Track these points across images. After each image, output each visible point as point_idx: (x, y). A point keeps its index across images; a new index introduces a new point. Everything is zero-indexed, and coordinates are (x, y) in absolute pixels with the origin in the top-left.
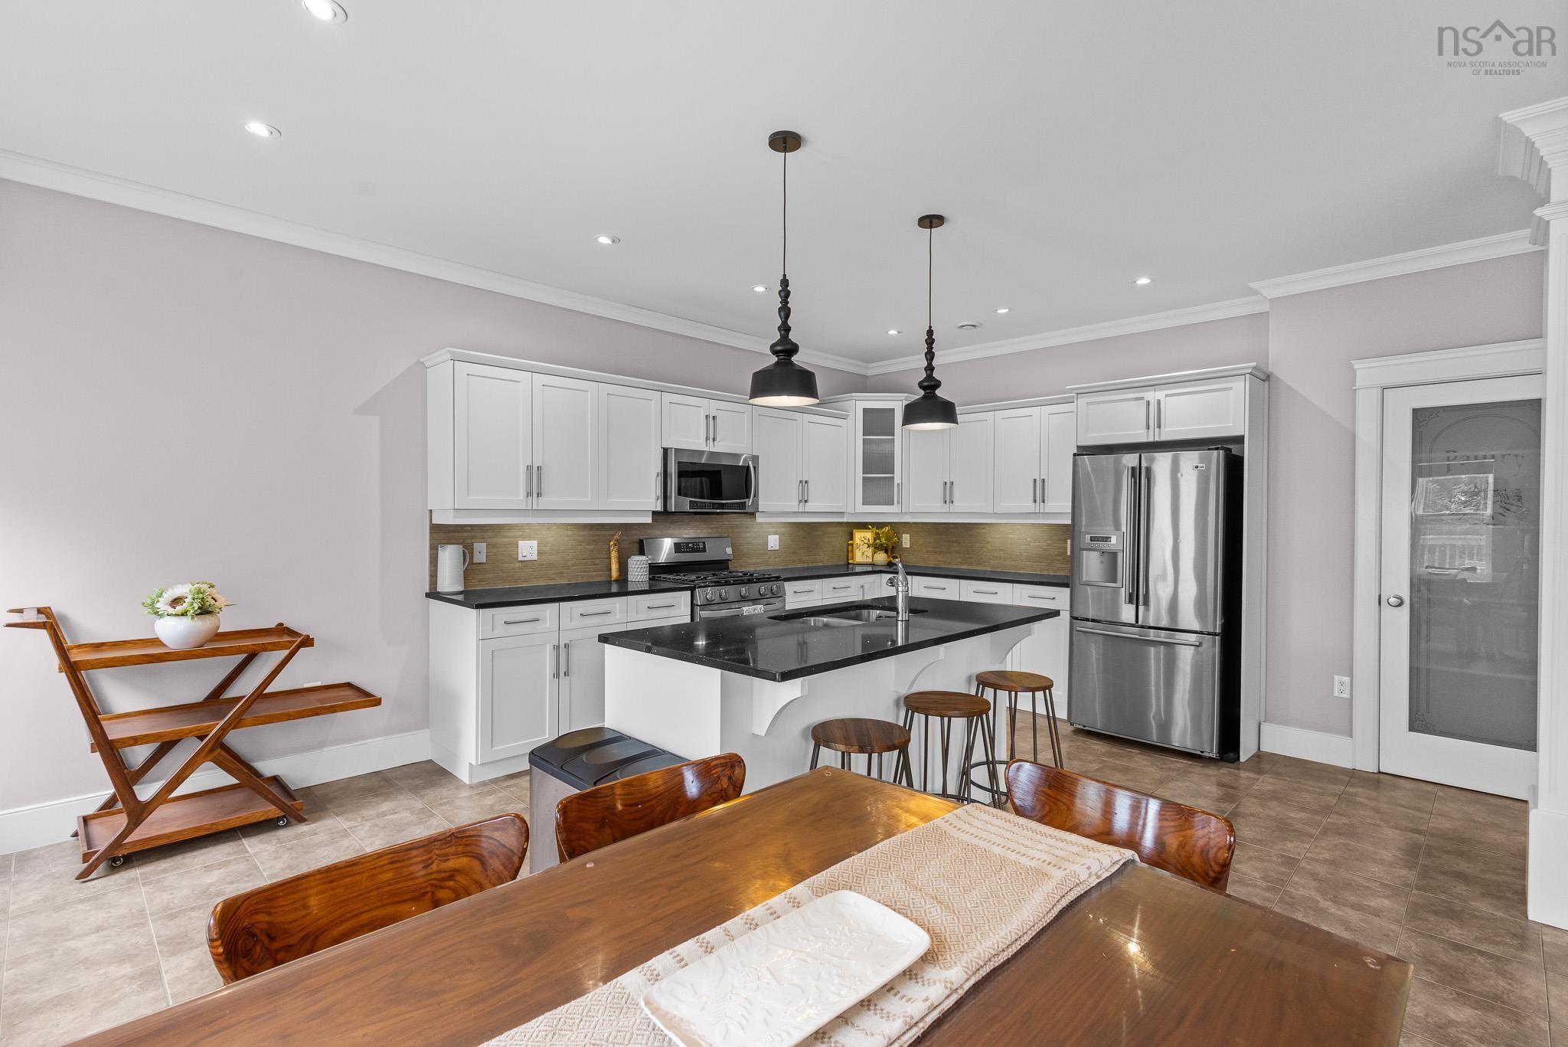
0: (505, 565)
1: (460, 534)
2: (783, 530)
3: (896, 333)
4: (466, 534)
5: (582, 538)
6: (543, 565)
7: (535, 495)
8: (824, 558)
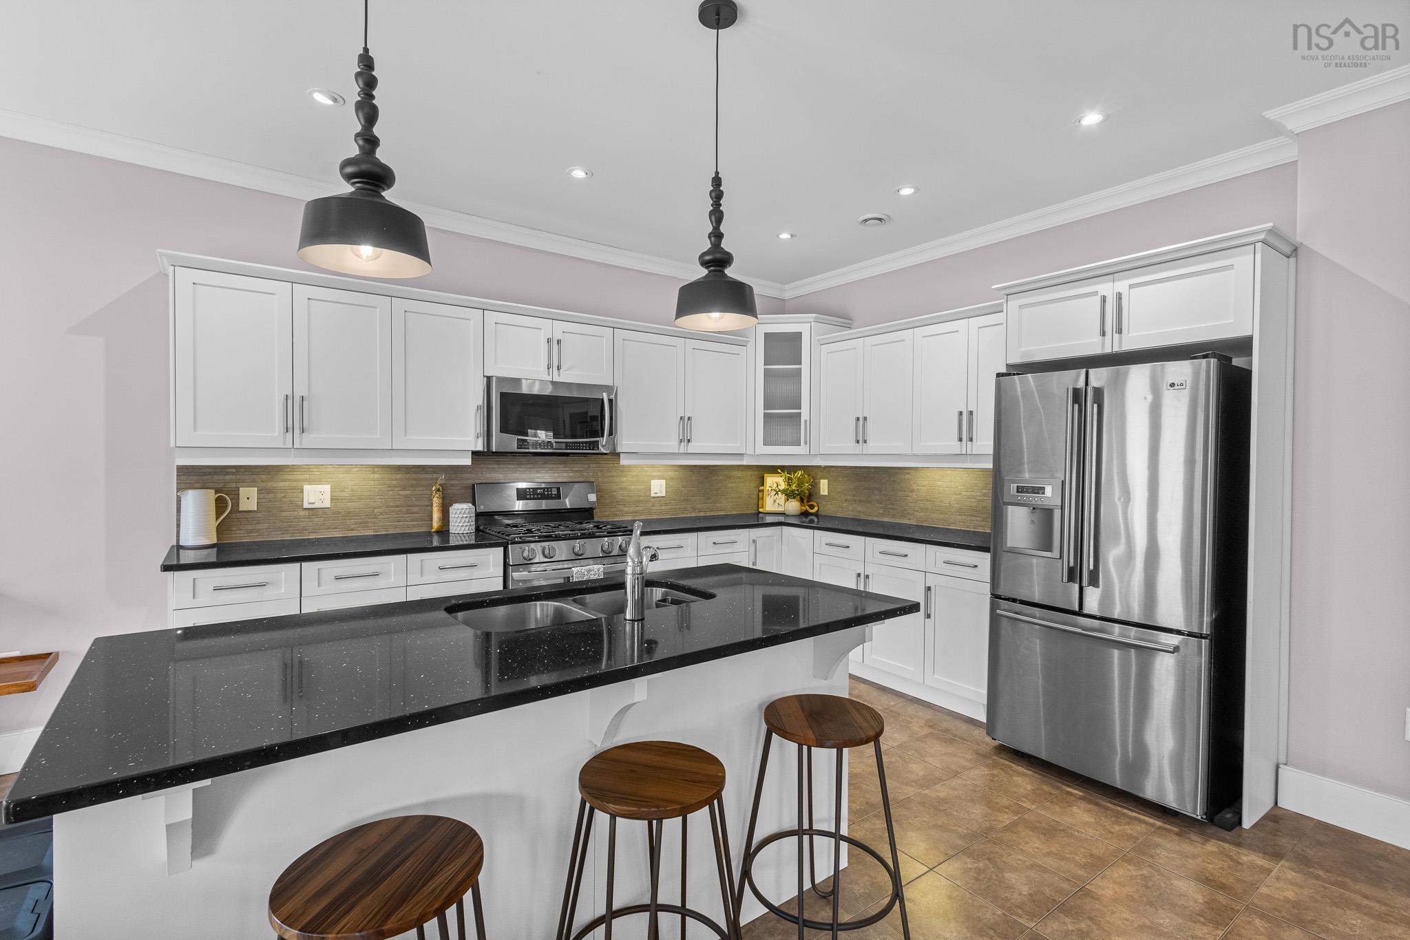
0: (285, 514)
1: (221, 477)
2: (671, 474)
3: (789, 236)
4: (228, 477)
5: (394, 482)
6: (339, 513)
7: (297, 431)
8: (726, 506)
